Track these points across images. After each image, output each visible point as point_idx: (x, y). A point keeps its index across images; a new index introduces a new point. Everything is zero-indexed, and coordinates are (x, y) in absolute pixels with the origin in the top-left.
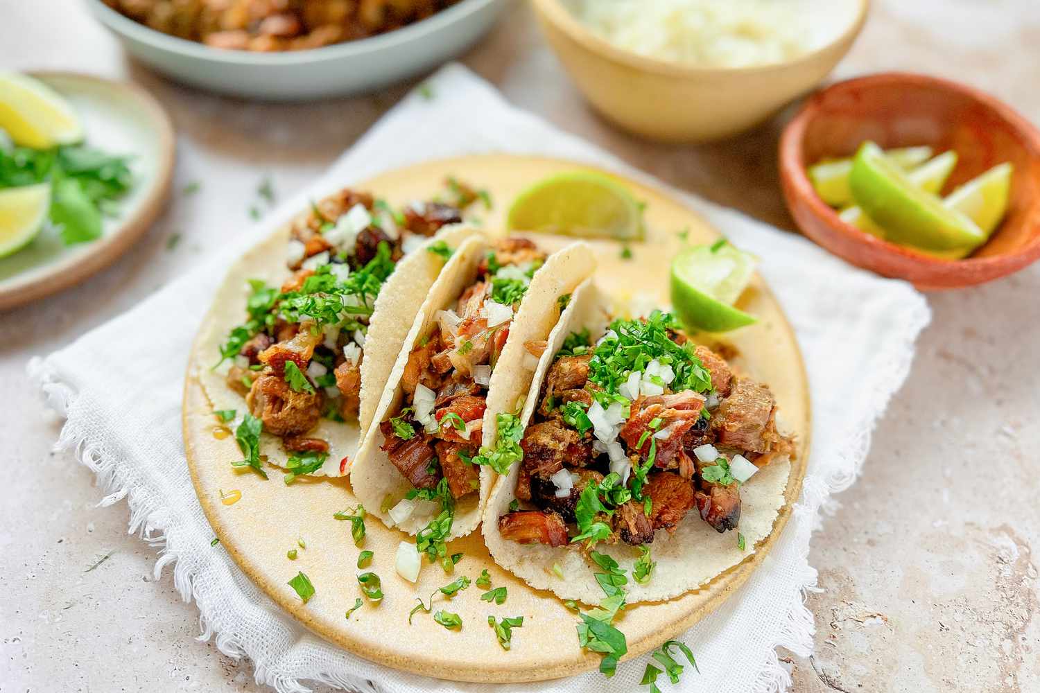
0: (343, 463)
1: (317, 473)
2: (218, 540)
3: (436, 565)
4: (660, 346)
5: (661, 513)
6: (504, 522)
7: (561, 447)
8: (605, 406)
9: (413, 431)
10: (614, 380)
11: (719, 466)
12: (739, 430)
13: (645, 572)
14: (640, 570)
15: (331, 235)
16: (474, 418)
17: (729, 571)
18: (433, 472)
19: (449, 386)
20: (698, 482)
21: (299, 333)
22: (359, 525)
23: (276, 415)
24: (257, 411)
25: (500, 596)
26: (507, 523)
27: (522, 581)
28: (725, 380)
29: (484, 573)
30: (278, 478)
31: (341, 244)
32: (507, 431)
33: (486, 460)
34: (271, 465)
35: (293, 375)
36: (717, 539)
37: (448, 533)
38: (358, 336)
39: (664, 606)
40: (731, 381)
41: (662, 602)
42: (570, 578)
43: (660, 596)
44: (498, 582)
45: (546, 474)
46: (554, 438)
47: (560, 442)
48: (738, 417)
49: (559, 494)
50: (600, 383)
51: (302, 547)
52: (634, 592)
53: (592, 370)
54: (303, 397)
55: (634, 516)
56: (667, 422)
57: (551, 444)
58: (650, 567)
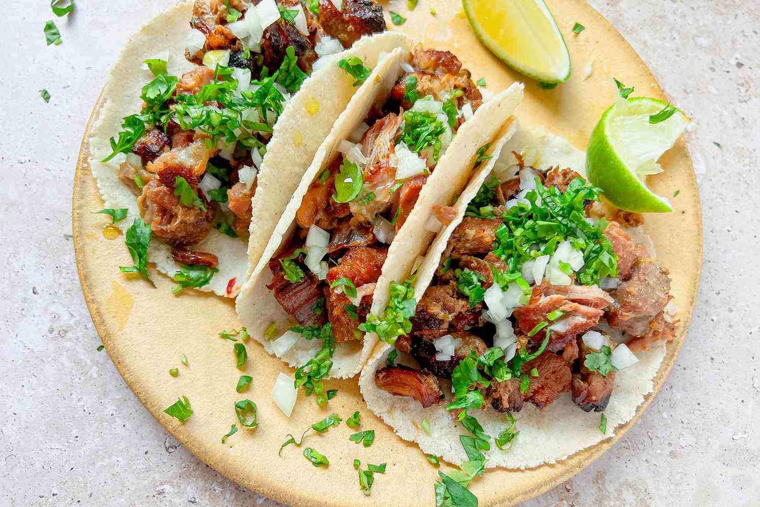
0: (231, 283)
1: (204, 288)
2: (103, 347)
3: (312, 399)
4: (574, 225)
5: (536, 392)
6: (381, 376)
7: (450, 317)
8: (505, 288)
9: (302, 275)
10: (520, 256)
11: (602, 353)
12: (631, 319)
13: (508, 438)
14: (504, 439)
15: (236, 28)
16: (367, 282)
17: (586, 450)
18: (319, 312)
19: (345, 232)
20: (577, 366)
21: (192, 142)
22: (240, 351)
23: (164, 228)
24: (147, 217)
25: (368, 439)
26: (384, 377)
27: (391, 429)
28: (630, 264)
29: (356, 415)
30: (167, 289)
31: (247, 39)
32: (399, 302)
33: (374, 327)
34: (159, 273)
35: (184, 191)
36: (582, 417)
37: (327, 374)
38: (255, 155)
39: (519, 473)
40: (636, 265)
41: (518, 470)
42: (436, 434)
43: (518, 466)
44: (367, 424)
45: (430, 337)
46: (445, 308)
47: (450, 313)
48: (634, 308)
49: (439, 358)
50: (503, 257)
51: (186, 364)
52: (494, 458)
53: (498, 241)
54: (192, 212)
55: (509, 391)
56: (567, 315)
57: (441, 315)
58: (513, 436)
